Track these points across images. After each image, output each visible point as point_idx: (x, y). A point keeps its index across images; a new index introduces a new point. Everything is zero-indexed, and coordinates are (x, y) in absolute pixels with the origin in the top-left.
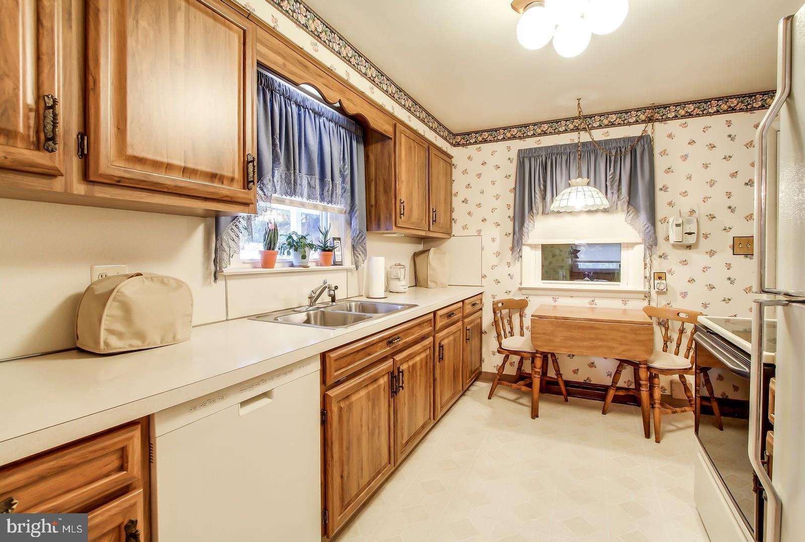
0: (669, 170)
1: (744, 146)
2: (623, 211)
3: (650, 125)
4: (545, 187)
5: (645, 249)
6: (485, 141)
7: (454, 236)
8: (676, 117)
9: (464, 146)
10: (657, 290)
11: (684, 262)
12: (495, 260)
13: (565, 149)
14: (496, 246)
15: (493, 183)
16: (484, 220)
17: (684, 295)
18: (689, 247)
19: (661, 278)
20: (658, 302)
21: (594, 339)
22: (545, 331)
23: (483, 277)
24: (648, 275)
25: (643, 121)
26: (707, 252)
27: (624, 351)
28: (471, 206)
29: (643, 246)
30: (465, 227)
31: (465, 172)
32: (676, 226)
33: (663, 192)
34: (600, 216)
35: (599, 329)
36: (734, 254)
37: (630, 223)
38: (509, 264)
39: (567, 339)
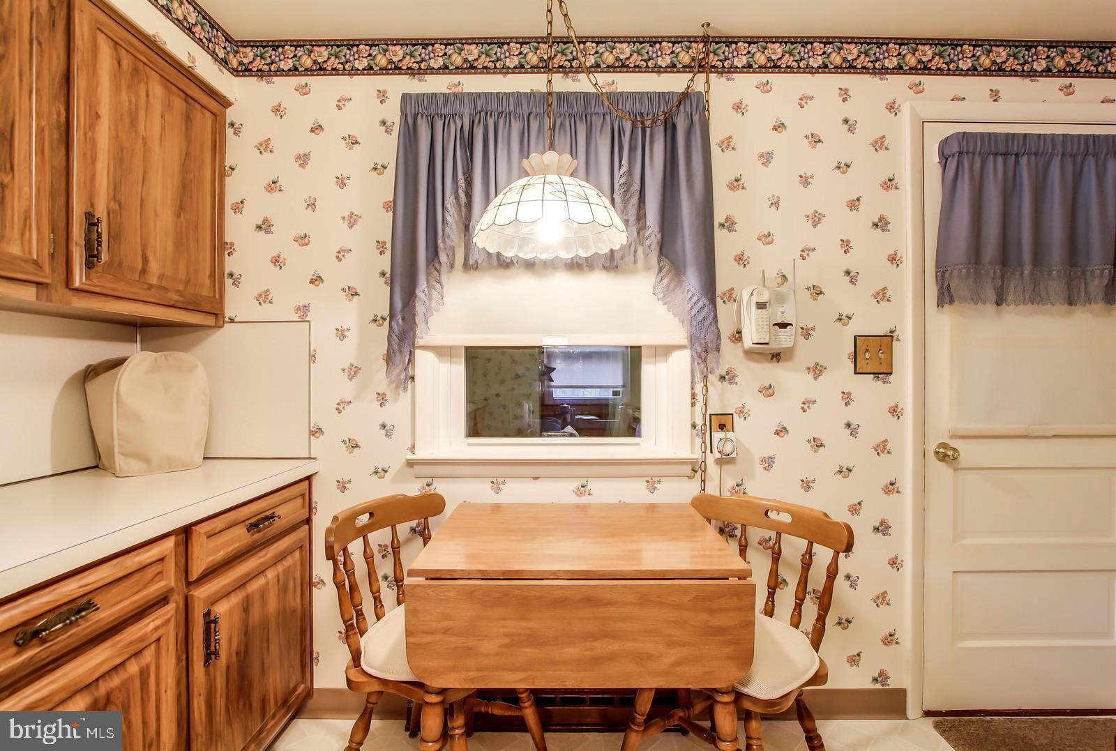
0: (736, 184)
1: (871, 146)
2: (648, 268)
3: (701, 77)
4: (469, 196)
5: (693, 359)
6: (320, 70)
7: (232, 321)
8: (748, 68)
9: (262, 77)
10: (719, 456)
11: (768, 391)
12: (346, 389)
13: (518, 104)
14: (348, 352)
15: (341, 182)
16: (316, 280)
17: (768, 463)
18: (776, 357)
19: (724, 426)
20: (719, 483)
21: (596, 637)
22: (451, 623)
23: (312, 433)
24: (699, 422)
25: (687, 68)
26: (809, 369)
27: (677, 664)
28: (280, 241)
29: (686, 354)
30: (264, 298)
31: (264, 147)
32: (758, 308)
33: (725, 231)
34: (599, 281)
35: (609, 603)
36: (856, 373)
37: (662, 299)
38: (382, 399)
39: (515, 641)
